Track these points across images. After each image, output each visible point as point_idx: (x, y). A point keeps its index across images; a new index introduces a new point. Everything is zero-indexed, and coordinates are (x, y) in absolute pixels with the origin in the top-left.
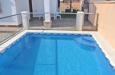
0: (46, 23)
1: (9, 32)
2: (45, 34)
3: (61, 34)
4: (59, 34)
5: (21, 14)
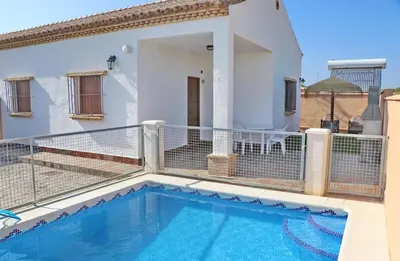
0: (216, 160)
1: (96, 173)
2: (196, 193)
3: (242, 200)
4: (237, 198)
5: (142, 126)
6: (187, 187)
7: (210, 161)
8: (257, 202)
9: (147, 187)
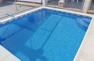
0: (60, 3)
1: (31, 6)
2: (55, 11)
4: (65, 12)
6: (53, 10)
7: (58, 3)
8: (70, 14)
9: (43, 10)
